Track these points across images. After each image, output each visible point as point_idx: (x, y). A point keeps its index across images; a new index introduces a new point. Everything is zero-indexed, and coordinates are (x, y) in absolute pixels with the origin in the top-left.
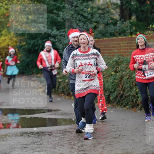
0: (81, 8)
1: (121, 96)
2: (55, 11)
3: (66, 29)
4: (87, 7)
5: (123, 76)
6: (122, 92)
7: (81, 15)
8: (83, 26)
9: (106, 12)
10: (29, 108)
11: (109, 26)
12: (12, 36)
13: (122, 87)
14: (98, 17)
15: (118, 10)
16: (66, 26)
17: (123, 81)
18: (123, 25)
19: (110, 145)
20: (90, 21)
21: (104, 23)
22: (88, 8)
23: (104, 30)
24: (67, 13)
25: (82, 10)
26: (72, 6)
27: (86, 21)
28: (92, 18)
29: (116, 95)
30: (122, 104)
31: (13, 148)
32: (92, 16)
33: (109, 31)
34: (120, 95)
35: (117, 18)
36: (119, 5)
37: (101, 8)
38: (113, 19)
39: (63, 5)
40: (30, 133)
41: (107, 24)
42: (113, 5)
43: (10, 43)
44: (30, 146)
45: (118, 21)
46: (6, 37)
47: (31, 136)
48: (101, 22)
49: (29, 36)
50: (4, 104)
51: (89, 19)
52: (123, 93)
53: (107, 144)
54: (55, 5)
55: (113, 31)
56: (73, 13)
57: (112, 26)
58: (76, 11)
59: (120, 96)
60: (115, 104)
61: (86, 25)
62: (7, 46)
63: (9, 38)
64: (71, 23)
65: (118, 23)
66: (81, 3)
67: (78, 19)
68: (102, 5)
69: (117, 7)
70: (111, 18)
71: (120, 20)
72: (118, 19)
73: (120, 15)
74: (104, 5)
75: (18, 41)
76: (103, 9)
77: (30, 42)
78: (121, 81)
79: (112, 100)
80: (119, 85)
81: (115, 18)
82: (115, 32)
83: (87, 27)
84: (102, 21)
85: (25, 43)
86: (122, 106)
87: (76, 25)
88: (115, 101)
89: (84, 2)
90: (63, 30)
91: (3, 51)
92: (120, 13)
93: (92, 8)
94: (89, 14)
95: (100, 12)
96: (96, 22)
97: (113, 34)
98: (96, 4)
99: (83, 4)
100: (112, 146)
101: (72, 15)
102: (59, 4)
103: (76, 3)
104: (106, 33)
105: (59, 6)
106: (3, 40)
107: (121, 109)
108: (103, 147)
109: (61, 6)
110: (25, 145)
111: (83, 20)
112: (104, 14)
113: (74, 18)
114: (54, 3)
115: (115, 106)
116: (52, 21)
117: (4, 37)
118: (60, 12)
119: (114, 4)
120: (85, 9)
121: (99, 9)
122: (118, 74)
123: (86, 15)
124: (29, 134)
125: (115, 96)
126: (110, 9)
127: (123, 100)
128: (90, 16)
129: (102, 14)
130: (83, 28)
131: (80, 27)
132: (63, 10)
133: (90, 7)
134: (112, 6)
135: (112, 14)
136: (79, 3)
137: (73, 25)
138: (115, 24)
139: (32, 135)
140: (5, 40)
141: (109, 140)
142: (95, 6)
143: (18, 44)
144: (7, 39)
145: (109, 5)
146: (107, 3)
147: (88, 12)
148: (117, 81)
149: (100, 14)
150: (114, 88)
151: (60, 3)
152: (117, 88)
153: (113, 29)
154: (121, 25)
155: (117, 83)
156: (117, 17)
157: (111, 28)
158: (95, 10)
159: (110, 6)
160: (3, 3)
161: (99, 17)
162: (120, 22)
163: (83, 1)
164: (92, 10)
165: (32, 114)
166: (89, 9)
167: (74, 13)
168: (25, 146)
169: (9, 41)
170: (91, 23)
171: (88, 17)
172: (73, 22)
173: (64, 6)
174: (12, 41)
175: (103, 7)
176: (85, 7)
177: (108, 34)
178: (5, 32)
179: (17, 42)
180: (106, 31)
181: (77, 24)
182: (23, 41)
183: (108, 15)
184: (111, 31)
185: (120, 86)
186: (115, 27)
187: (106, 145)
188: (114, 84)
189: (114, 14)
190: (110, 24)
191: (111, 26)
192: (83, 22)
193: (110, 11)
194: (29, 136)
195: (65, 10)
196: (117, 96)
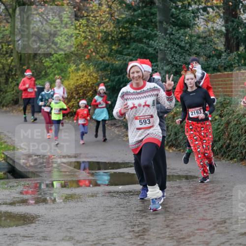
0: (178, 36)
1: (228, 147)
2: (144, 40)
3: (159, 63)
4: (185, 34)
5: (230, 121)
6: (228, 141)
7: (177, 45)
8: (180, 58)
9: (207, 41)
10: (112, 161)
11: (211, 58)
12: (91, 71)
13: (229, 135)
14: (198, 47)
15: (223, 39)
16: (159, 59)
17: (229, 127)
18: (229, 57)
19: (214, 207)
20: (188, 52)
21: (205, 55)
22: (186, 36)
23: (206, 64)
24: (160, 43)
25: (178, 39)
26: (166, 34)
27: (184, 53)
28: (191, 49)
29: (221, 144)
30: (229, 155)
31: (93, 211)
32: (190, 46)
33: (212, 65)
34: (226, 144)
35: (221, 49)
36: (224, 33)
37: (202, 36)
38: (217, 50)
39: (155, 32)
40: (114, 192)
41: (209, 57)
42: (216, 32)
43: (88, 80)
44: (114, 209)
45: (222, 52)
46: (84, 73)
47: (115, 197)
48: (202, 54)
49: (113, 71)
50: (82, 156)
51: (187, 50)
52: (230, 142)
53: (210, 206)
54: (145, 32)
55: (217, 65)
56: (167, 42)
57: (216, 59)
58: (171, 39)
59: (226, 146)
60: (219, 156)
61: (184, 57)
62: (85, 84)
63: (88, 74)
64: (165, 54)
65: (223, 55)
66: (177, 30)
67: (174, 49)
68: (203, 32)
69: (222, 35)
70: (214, 48)
71: (225, 51)
72: (223, 50)
73: (225, 45)
74: (205, 32)
75: (98, 77)
76: (205, 38)
77: (114, 78)
78: (227, 127)
79: (217, 150)
80: (225, 133)
81: (219, 48)
82: (219, 66)
83: (184, 59)
84: (203, 52)
85: (107, 80)
86: (229, 158)
87: (171, 57)
88: (220, 153)
89: (181, 29)
90: (155, 64)
91: (80, 90)
92: (225, 42)
93: (191, 36)
94: (186, 43)
95: (201, 41)
96: (196, 54)
97: (216, 68)
98: (195, 32)
99: (179, 31)
100: (216, 209)
101: (166, 44)
102: (149, 32)
103: (171, 30)
104: (209, 67)
105: (150, 33)
106: (80, 76)
107: (227, 162)
108: (205, 211)
109: (153, 33)
110: (107, 207)
111: (180, 50)
112: (206, 43)
113: (170, 49)
114: (143, 30)
115: (220, 159)
116: (142, 52)
117: (82, 72)
118: (151, 42)
119: (218, 32)
120: (182, 37)
121: (199, 37)
122: (223, 118)
123: (183, 44)
124: (113, 194)
125: (220, 146)
126: (212, 37)
127: (229, 151)
128: (188, 45)
129: (203, 43)
130: (180, 60)
131: (176, 59)
132: (155, 39)
133: (188, 35)
134: (215, 34)
135: (215, 44)
136: (174, 30)
137: (167, 57)
138: (219, 56)
139: (117, 195)
140: (83, 75)
141: (213, 202)
142: (193, 34)
143: (99, 80)
144: (85, 74)
145: (211, 32)
146: (209, 30)
147: (186, 41)
148: (222, 128)
149: (200, 44)
150: (219, 136)
151: (151, 30)
152: (222, 136)
153: (218, 62)
154: (227, 57)
155: (223, 130)
156: (221, 47)
157: (214, 61)
158: (194, 38)
159: (213, 34)
160: (81, 30)
161: (200, 47)
162: (225, 53)
163: (179, 28)
164: (191, 38)
165: (116, 169)
166: (187, 38)
167: (169, 43)
168: (108, 209)
169: (88, 77)
170: (189, 55)
171: (185, 47)
172: (168, 53)
173: (156, 34)
174: (92, 77)
175: (204, 35)
176: (183, 35)
177: (210, 69)
178: (83, 66)
179: (98, 79)
180: (208, 64)
181: (173, 56)
182: (105, 77)
183: (211, 45)
184: (214, 64)
185: (227, 134)
186: (219, 60)
187: (208, 207)
188: (219, 130)
189: (218, 43)
190: (213, 57)
191: (214, 58)
192: (180, 53)
193: (213, 39)
194: (113, 196)
195: (158, 38)
196: (222, 147)
